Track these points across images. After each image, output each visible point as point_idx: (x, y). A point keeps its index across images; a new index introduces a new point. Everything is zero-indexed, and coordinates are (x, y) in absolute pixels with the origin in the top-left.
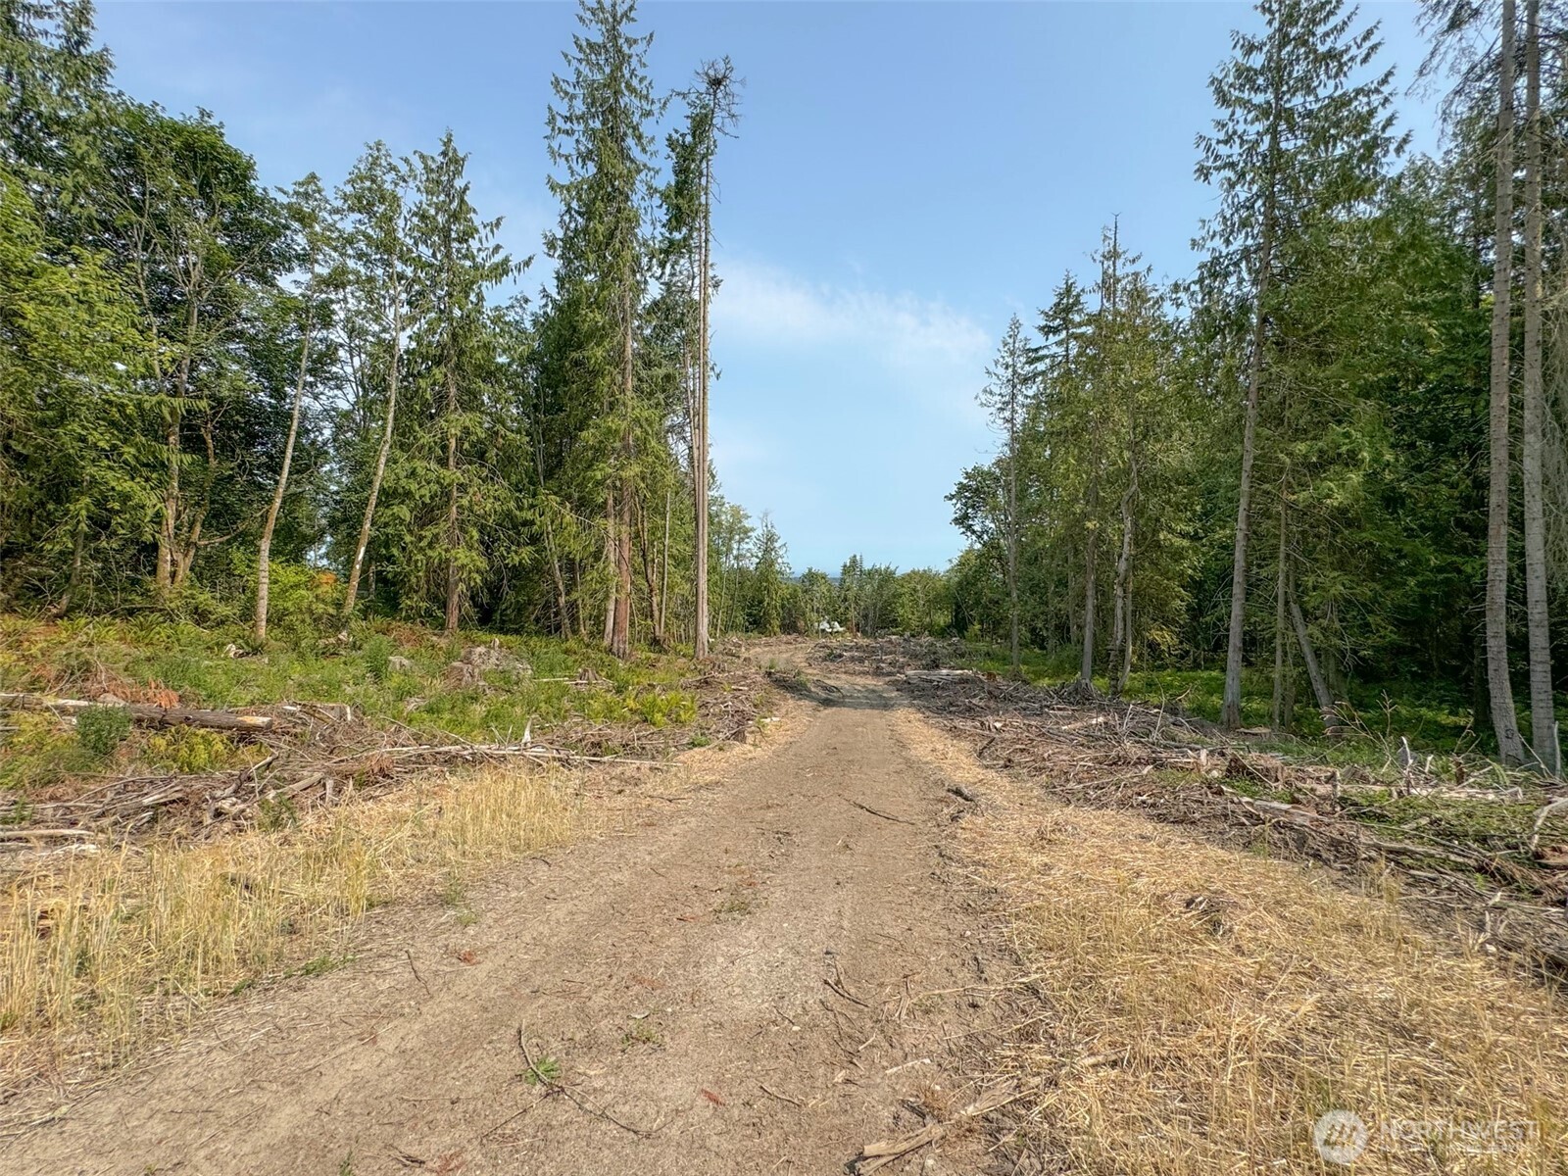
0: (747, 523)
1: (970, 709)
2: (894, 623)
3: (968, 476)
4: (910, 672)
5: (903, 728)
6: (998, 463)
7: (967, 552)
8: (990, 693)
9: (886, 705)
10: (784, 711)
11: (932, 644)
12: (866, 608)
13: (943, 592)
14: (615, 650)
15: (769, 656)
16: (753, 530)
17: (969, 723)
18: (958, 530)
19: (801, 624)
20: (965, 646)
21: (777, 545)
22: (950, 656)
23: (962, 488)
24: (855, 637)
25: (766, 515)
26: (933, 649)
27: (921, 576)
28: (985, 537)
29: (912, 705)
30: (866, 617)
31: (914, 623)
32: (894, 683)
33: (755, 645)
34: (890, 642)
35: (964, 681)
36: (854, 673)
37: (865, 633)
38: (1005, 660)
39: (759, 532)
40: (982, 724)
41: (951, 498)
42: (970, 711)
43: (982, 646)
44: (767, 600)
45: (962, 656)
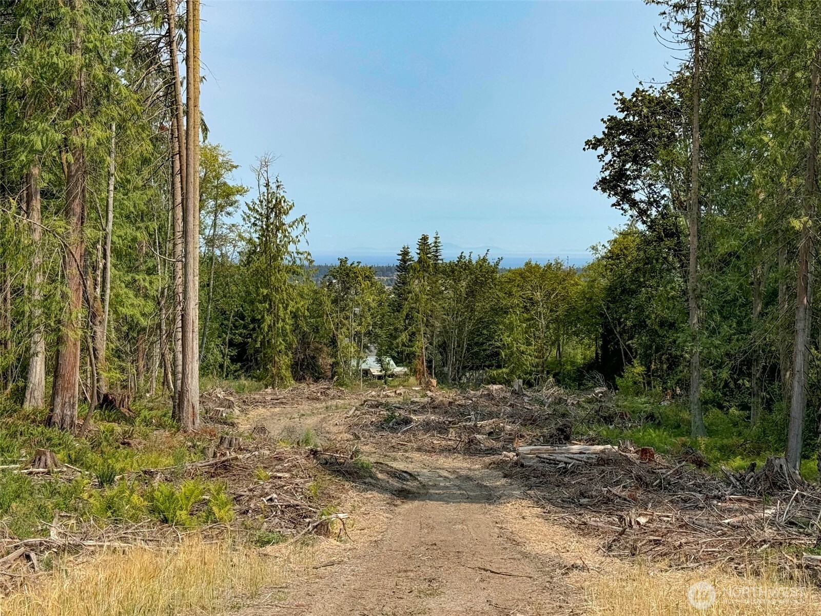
0: (231, 179)
1: (607, 501)
2: (494, 359)
3: (625, 106)
4: (524, 449)
5: (515, 526)
6: (678, 84)
7: (624, 235)
8: (639, 478)
9: (489, 497)
10: (348, 505)
11: (560, 401)
12: (445, 331)
13: (581, 305)
14: (57, 419)
15: (285, 422)
16: (241, 191)
17: (604, 518)
18: (607, 200)
19: (325, 361)
20: (616, 402)
21: (287, 219)
22: (588, 421)
23: (614, 126)
24: (428, 386)
25: (265, 164)
26: (561, 409)
27: (543, 275)
28: (654, 212)
29: (526, 496)
30: (443, 347)
31: (529, 360)
32: (499, 465)
33: (255, 403)
34: (490, 396)
35: (603, 461)
36: (432, 450)
37: (442, 379)
38: (678, 427)
39: (253, 196)
40: (621, 518)
41: (594, 144)
42: (606, 503)
43: (642, 403)
44: (268, 319)
45: (608, 420)
